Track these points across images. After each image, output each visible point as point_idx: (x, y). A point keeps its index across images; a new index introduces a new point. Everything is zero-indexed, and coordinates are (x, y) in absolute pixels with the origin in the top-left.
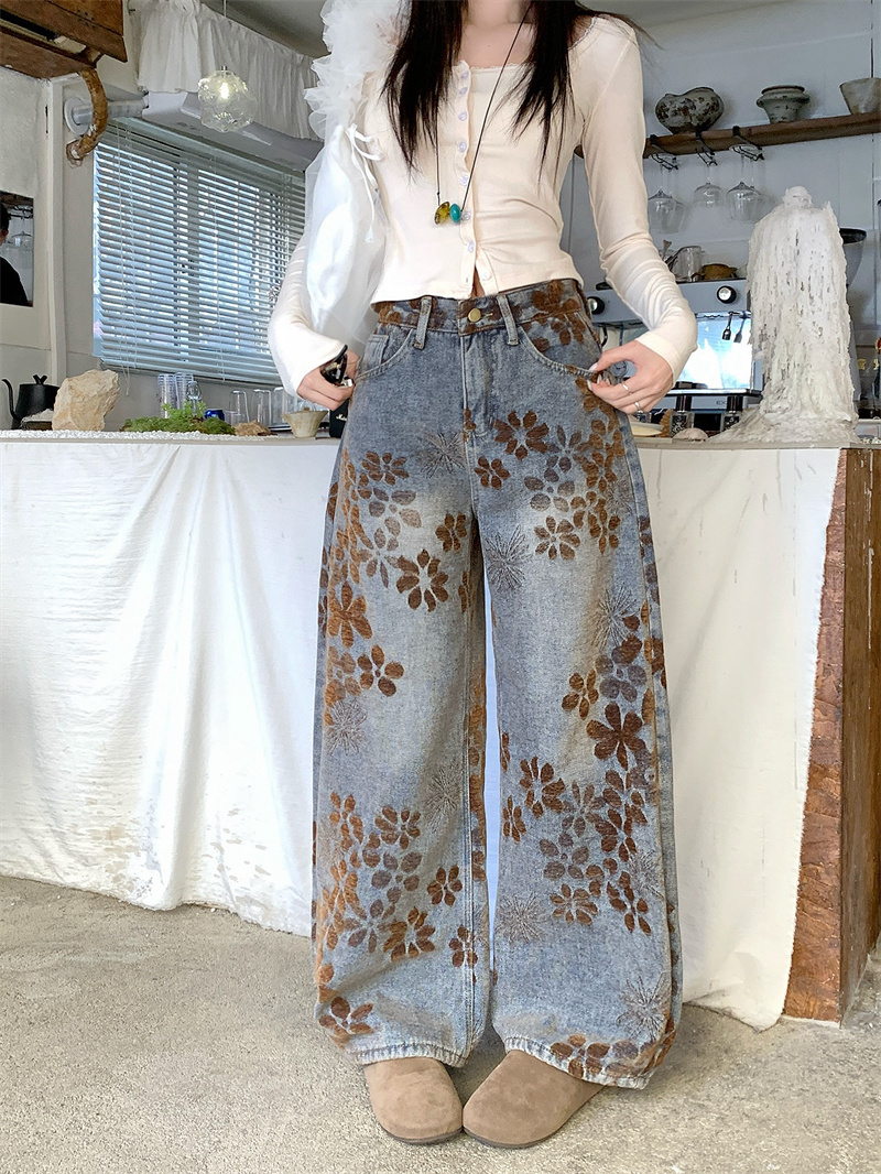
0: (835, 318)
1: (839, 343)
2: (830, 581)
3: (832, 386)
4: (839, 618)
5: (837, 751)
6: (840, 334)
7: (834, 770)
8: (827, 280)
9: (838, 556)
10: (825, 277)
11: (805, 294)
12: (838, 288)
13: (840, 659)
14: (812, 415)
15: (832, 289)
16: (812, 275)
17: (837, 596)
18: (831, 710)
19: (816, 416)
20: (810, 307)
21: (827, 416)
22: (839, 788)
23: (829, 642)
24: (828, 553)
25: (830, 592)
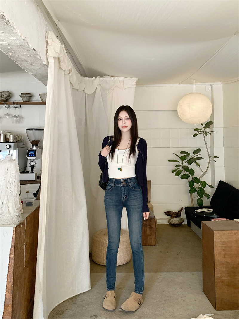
0: (16, 189)
1: (16, 195)
2: (11, 262)
3: (14, 206)
4: (13, 270)
5: (11, 301)
6: (17, 193)
7: (10, 306)
8: (14, 180)
9: (12, 256)
10: (14, 179)
11: (9, 183)
12: (17, 181)
13: (12, 279)
14: (8, 215)
15: (15, 182)
16: (11, 178)
17: (12, 265)
18: (10, 291)
19: (9, 215)
20: (10, 186)
21: (12, 215)
22: (11, 309)
23: (10, 276)
24: (10, 255)
25: (10, 264)
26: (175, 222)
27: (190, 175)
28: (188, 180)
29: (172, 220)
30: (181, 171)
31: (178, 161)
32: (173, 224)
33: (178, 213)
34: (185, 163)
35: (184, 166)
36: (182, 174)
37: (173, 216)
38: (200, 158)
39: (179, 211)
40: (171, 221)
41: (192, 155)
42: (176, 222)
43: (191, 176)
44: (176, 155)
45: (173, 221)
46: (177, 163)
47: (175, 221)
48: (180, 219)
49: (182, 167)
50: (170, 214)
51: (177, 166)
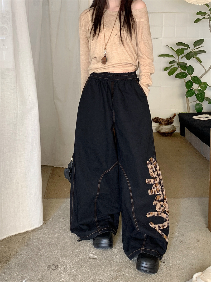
26: (165, 130)
27: (188, 74)
28: (184, 79)
29: (161, 127)
30: (176, 69)
31: (173, 56)
32: (163, 132)
33: (169, 120)
34: (182, 58)
35: (180, 63)
36: (177, 72)
37: (163, 123)
38: (203, 52)
39: (171, 118)
40: (160, 129)
41: (192, 47)
42: (167, 131)
43: (190, 75)
44: (171, 48)
45: (162, 129)
46: (172, 59)
47: (166, 128)
48: (172, 127)
49: (178, 64)
50: (159, 120)
51: (171, 62)
